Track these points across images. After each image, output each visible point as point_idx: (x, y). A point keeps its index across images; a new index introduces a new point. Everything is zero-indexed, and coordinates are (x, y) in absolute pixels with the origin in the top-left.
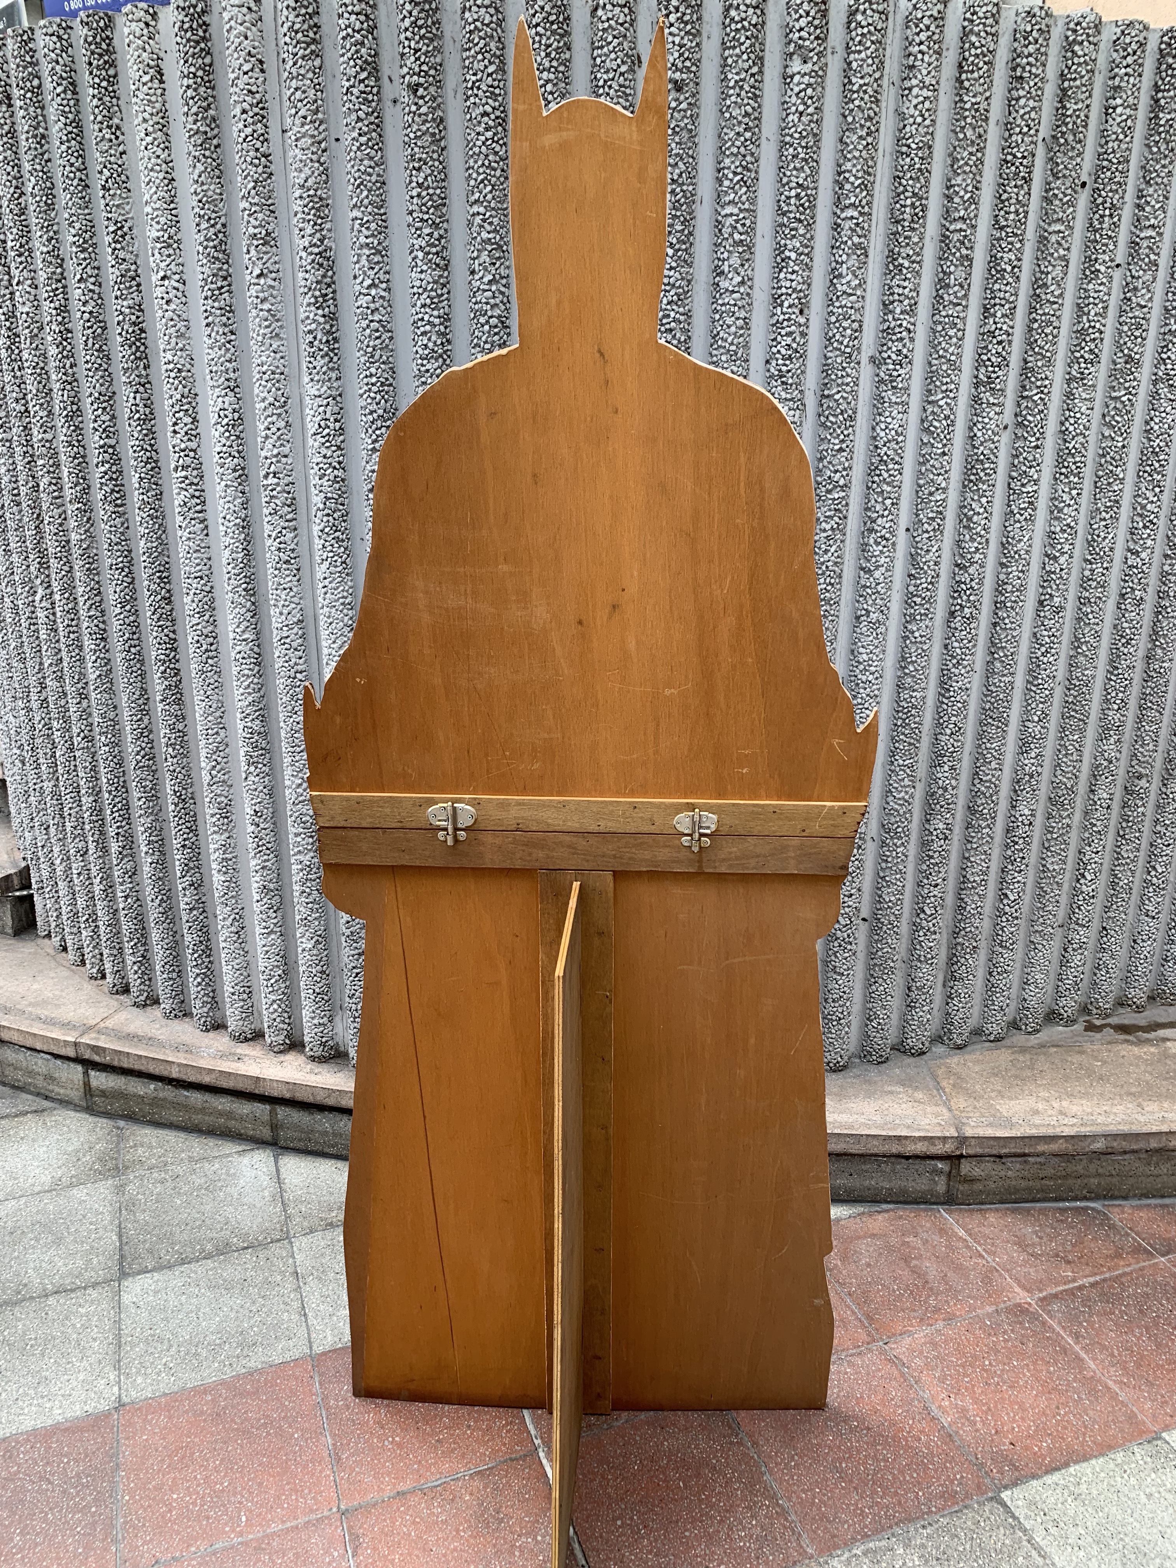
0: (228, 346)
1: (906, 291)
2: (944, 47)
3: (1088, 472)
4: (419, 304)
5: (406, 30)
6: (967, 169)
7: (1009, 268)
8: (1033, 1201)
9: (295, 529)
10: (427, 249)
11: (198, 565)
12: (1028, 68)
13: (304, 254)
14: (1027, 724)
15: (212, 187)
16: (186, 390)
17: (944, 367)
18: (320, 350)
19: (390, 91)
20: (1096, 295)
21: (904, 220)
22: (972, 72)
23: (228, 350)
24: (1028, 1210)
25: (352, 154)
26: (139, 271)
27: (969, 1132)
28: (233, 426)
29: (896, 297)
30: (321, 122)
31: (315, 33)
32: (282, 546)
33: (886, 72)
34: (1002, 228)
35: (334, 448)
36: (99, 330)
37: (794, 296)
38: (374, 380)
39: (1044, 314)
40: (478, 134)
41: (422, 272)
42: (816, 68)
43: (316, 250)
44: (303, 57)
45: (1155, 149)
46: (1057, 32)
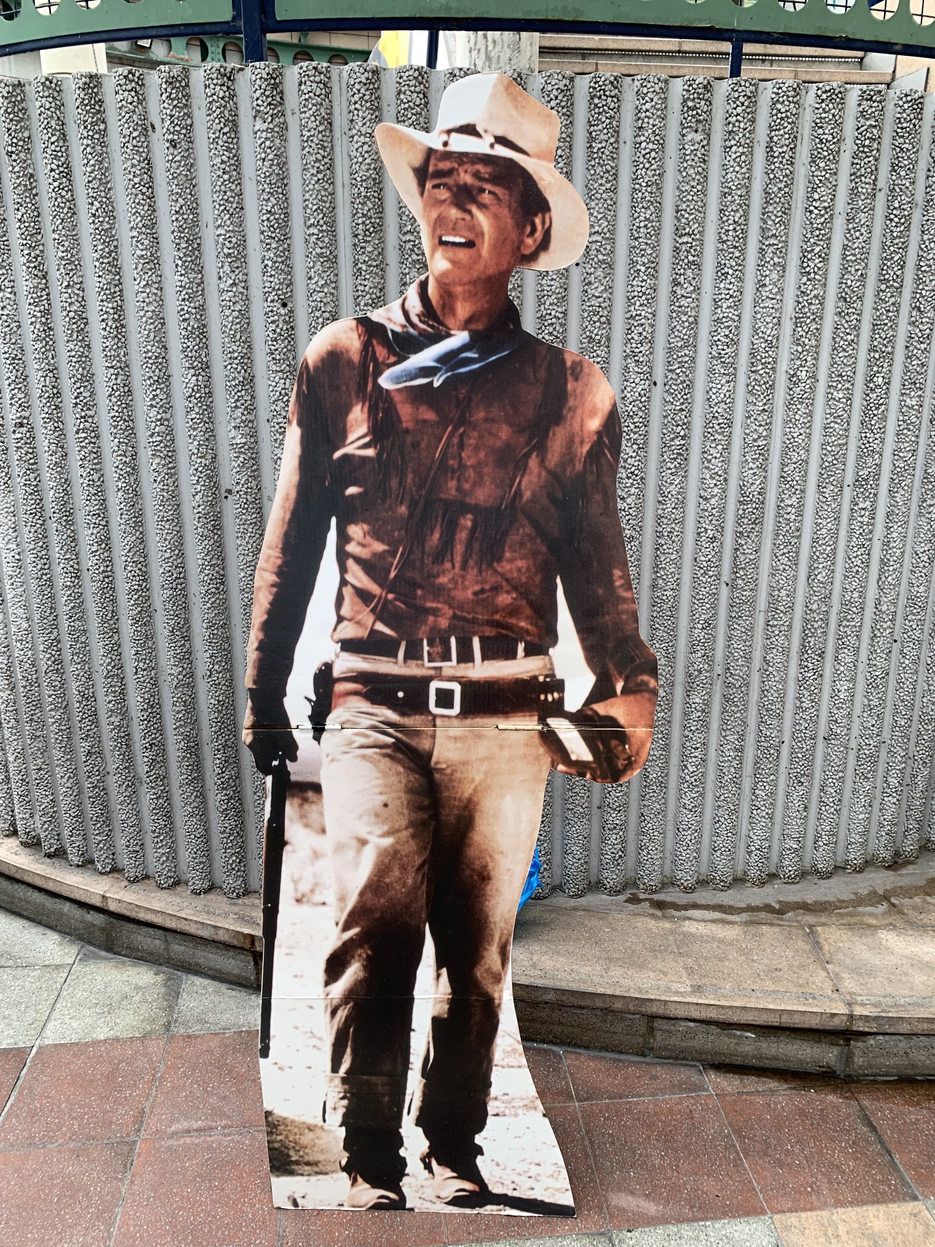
1: (367, 289)
20: (548, 289)
21: (358, 234)
37: (274, 293)
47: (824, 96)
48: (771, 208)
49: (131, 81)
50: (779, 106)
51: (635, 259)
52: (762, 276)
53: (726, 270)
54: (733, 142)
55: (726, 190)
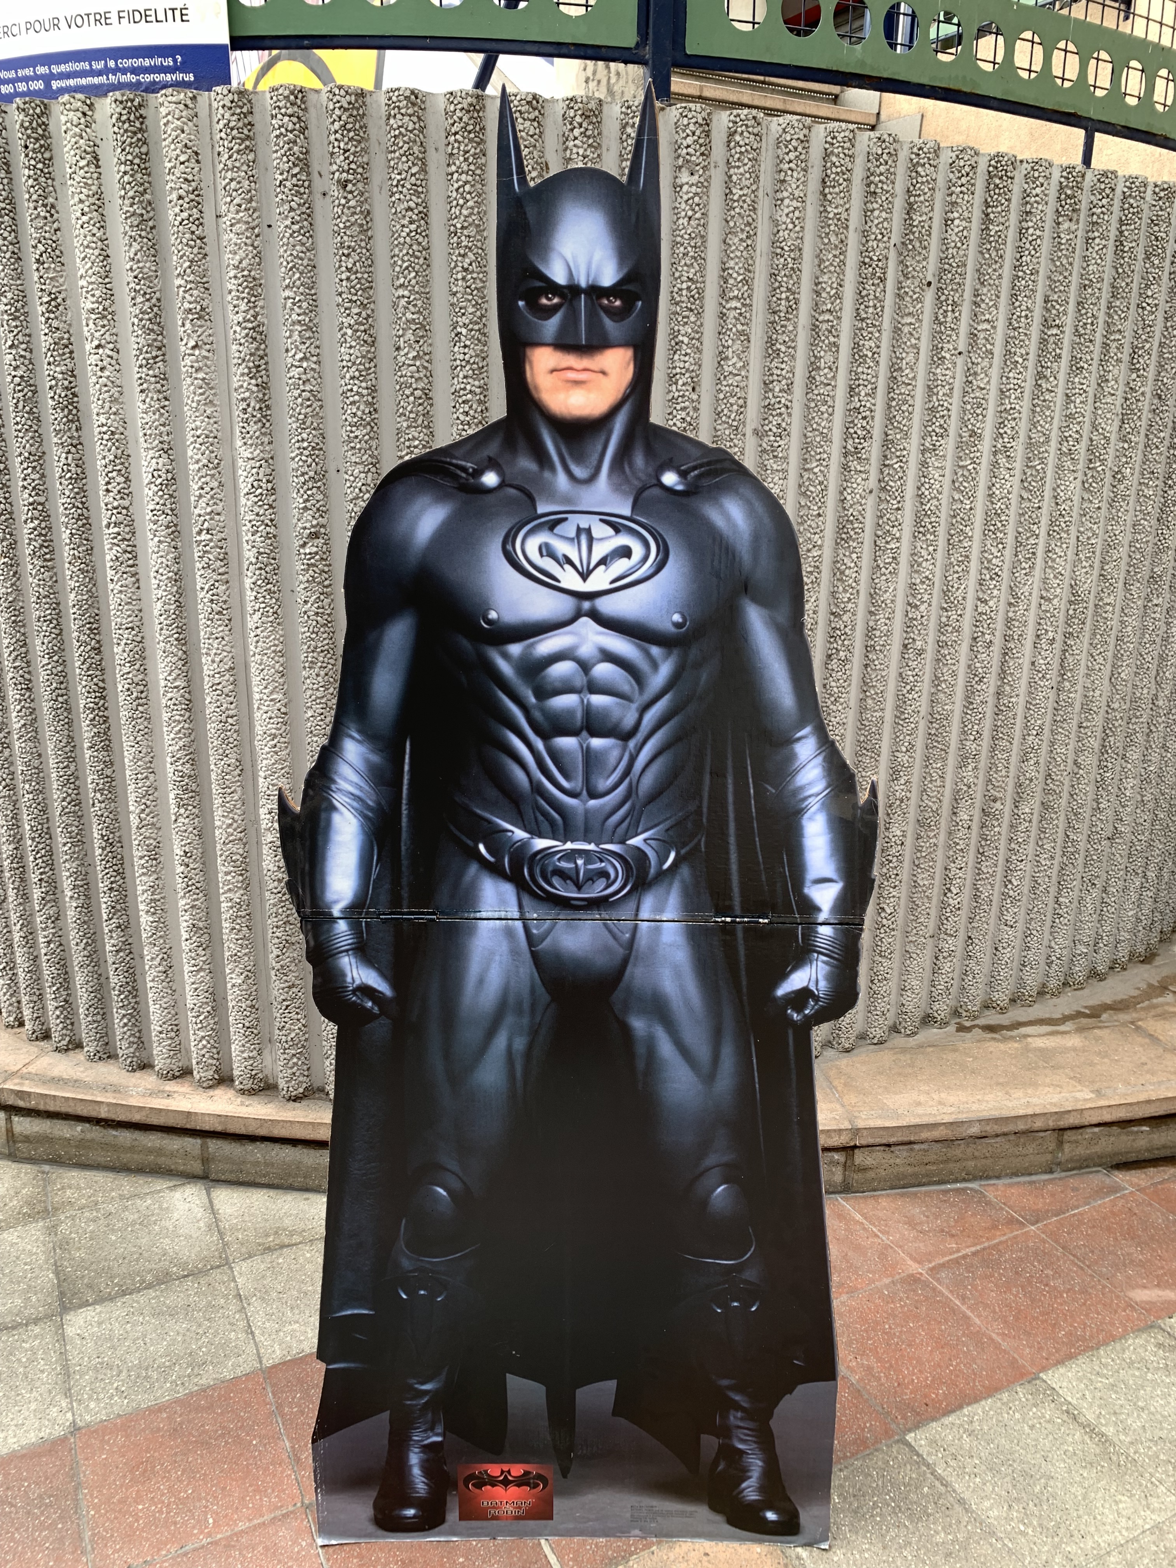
0: (162, 411)
1: (784, 372)
2: (809, 165)
3: (942, 531)
4: (348, 376)
5: (336, 132)
6: (832, 269)
7: (870, 354)
8: (919, 1185)
9: (227, 582)
10: (356, 327)
11: (129, 616)
12: (880, 185)
13: (238, 329)
14: (896, 754)
15: (148, 265)
16: (119, 451)
17: (818, 439)
18: (254, 416)
19: (319, 185)
20: (943, 378)
21: (780, 311)
22: (834, 187)
23: (162, 415)
24: (915, 1194)
25: (285, 240)
26: (72, 339)
27: (861, 1124)
28: (167, 485)
29: (775, 377)
30: (255, 210)
31: (249, 131)
32: (215, 598)
33: (761, 184)
34: (862, 320)
35: (266, 507)
36: (30, 394)
37: (687, 375)
38: (305, 444)
39: (901, 394)
40: (403, 226)
41: (351, 347)
42: (702, 180)
43: (250, 325)
44: (238, 152)
45: (987, 256)
46: (904, 155)
47: (1162, 194)
48: (1118, 303)
49: (535, 109)
50: (1132, 201)
51: (1013, 350)
52: (1105, 371)
53: (1082, 364)
54: (1096, 234)
55: (1087, 282)
